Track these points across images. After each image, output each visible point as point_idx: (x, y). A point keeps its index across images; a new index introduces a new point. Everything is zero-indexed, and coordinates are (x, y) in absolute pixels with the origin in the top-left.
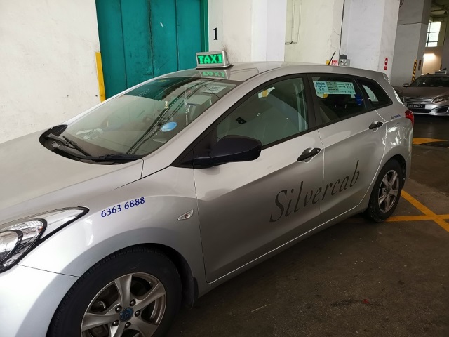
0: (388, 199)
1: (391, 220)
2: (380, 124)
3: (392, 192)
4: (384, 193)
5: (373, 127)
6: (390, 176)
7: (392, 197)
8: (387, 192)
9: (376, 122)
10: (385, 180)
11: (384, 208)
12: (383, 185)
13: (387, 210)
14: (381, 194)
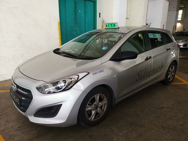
0: (171, 76)
1: (172, 84)
2: (169, 49)
3: (173, 74)
4: (170, 74)
5: (168, 50)
6: (172, 68)
7: (172, 75)
8: (171, 73)
9: (168, 48)
10: (170, 69)
11: (170, 80)
12: (170, 71)
13: (171, 80)
14: (169, 74)
